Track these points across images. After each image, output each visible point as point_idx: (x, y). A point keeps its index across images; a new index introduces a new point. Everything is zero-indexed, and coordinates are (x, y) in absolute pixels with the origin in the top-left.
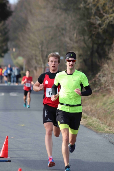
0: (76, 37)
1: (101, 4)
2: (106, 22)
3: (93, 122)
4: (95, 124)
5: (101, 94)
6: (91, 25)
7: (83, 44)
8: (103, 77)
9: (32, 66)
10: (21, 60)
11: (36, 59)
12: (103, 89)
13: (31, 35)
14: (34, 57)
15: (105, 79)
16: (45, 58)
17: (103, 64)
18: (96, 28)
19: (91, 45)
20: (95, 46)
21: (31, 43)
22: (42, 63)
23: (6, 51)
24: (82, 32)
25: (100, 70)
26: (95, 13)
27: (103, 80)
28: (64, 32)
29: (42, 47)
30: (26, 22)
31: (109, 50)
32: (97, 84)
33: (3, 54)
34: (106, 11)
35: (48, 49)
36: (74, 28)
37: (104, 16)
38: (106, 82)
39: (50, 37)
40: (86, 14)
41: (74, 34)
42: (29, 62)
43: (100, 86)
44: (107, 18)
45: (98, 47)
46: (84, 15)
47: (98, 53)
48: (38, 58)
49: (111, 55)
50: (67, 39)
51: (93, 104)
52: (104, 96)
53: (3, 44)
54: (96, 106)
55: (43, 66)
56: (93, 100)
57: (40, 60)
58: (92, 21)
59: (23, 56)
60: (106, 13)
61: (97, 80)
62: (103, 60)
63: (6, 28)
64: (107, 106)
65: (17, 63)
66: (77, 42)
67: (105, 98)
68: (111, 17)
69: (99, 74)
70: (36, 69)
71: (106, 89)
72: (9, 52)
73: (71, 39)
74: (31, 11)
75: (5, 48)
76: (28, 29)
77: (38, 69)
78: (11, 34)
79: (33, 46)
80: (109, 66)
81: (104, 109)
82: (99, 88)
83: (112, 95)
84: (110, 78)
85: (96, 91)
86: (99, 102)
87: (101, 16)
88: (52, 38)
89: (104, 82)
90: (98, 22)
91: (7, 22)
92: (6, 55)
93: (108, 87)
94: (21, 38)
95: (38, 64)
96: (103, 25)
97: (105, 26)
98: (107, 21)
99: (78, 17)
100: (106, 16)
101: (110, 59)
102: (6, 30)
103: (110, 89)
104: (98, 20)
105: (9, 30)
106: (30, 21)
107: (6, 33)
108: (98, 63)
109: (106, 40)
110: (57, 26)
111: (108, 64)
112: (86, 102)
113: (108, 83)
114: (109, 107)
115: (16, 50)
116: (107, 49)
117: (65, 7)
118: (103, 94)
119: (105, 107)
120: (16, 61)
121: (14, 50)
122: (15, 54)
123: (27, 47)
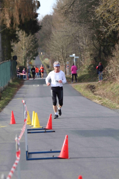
0: (88, 42)
1: (106, 17)
2: (110, 29)
3: (107, 101)
4: (108, 103)
5: (109, 82)
6: (99, 32)
7: (93, 47)
8: (110, 69)
10: (47, 61)
11: (59, 59)
12: (110, 78)
13: (55, 42)
14: (57, 58)
15: (111, 70)
16: (65, 58)
17: (109, 60)
18: (102, 34)
20: (102, 48)
21: (55, 48)
22: (63, 61)
23: (36, 55)
24: (93, 38)
25: (107, 64)
26: (102, 23)
27: (110, 71)
28: (78, 38)
29: (62, 51)
30: (50, 33)
31: (113, 50)
32: (106, 75)
33: (34, 57)
34: (110, 22)
35: (67, 51)
36: (86, 36)
38: (112, 73)
39: (69, 43)
40: (96, 25)
41: (86, 40)
43: (108, 76)
44: (111, 27)
45: (104, 48)
46: (93, 25)
47: (104, 52)
48: (60, 58)
49: (114, 53)
50: (81, 44)
51: (104, 89)
52: (111, 83)
53: (35, 50)
54: (106, 91)
55: (64, 64)
56: (103, 86)
57: (62, 60)
58: (100, 29)
59: (49, 58)
60: (110, 24)
61: (105, 72)
62: (109, 57)
63: (36, 38)
64: (114, 90)
65: (45, 63)
66: (88, 45)
67: (112, 85)
68: (114, 25)
69: (107, 67)
71: (112, 78)
72: (38, 55)
73: (83, 43)
74: (52, 25)
75: (36, 52)
76: (52, 38)
77: (61, 66)
78: (39, 43)
79: (57, 50)
80: (114, 61)
81: (112, 93)
82: (108, 78)
83: (117, 82)
84: (114, 70)
85: (105, 79)
86: (108, 88)
87: (106, 25)
88: (70, 44)
89: (111, 73)
90: (105, 30)
91: (36, 34)
92: (37, 57)
93: (114, 77)
94: (47, 45)
96: (109, 32)
97: (110, 32)
99: (89, 27)
100: (110, 25)
101: (114, 56)
102: (36, 40)
103: (115, 77)
105: (38, 40)
106: (53, 32)
107: (36, 42)
108: (106, 60)
109: (110, 42)
110: (72, 35)
111: (112, 60)
112: (98, 88)
113: (114, 73)
114: (116, 91)
115: (43, 54)
117: (79, 21)
118: (110, 82)
119: (112, 91)
120: (44, 61)
121: (42, 53)
122: (43, 56)
123: (52, 51)
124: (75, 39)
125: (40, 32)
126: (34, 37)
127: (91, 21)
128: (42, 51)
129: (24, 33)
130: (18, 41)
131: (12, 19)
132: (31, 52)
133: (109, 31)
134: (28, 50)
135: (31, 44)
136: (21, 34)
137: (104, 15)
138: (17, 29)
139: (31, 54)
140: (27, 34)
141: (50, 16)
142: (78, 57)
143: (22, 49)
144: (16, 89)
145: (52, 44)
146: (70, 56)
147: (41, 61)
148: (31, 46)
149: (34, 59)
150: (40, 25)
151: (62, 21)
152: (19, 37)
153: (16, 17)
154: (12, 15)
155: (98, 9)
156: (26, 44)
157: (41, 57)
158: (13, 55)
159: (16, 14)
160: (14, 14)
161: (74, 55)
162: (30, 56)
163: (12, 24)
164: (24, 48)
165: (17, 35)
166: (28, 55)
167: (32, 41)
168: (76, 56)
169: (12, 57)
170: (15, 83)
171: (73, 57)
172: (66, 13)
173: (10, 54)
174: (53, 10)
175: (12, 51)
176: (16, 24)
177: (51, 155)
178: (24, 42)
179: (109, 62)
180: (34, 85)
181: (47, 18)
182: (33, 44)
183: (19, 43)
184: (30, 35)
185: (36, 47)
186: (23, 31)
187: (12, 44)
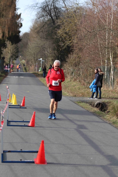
0: (51, 52)
1: (64, 37)
6: (59, 46)
7: (54, 55)
9: (29, 64)
10: (24, 61)
13: (30, 50)
14: (30, 60)
15: (65, 71)
16: (35, 61)
18: (60, 47)
19: (57, 55)
20: (60, 56)
23: (17, 57)
24: (54, 49)
25: (62, 67)
26: (61, 40)
28: (44, 49)
29: (34, 56)
30: (27, 44)
33: (16, 59)
35: (37, 56)
36: (50, 47)
37: (65, 42)
40: (57, 41)
41: (50, 50)
42: (28, 62)
45: (61, 56)
46: (55, 41)
48: (32, 61)
49: (67, 60)
50: (46, 52)
53: (17, 54)
55: (34, 64)
57: (33, 62)
58: (59, 44)
59: (25, 60)
60: (65, 40)
62: (64, 62)
63: (18, 47)
64: (66, 84)
65: (22, 63)
66: (51, 54)
68: (68, 42)
70: (31, 66)
73: (48, 52)
74: (29, 39)
75: (17, 55)
76: (28, 47)
77: (32, 66)
78: (20, 50)
79: (30, 55)
81: (64, 85)
83: (68, 79)
84: (67, 71)
87: (64, 42)
88: (39, 52)
90: (62, 45)
92: (17, 59)
93: (66, 75)
94: (25, 51)
95: (32, 63)
98: (67, 44)
99: (52, 42)
101: (67, 62)
102: (18, 48)
104: (62, 44)
105: (19, 48)
106: (29, 44)
107: (18, 49)
109: (65, 53)
110: (41, 46)
111: (66, 64)
113: (66, 73)
116: (66, 57)
117: (46, 38)
120: (22, 62)
121: (20, 57)
122: (21, 58)
123: (27, 55)
124: (43, 49)
125: (20, 43)
126: (16, 45)
127: (54, 38)
128: (21, 55)
129: (10, 42)
130: (6, 48)
131: (3, 33)
132: (14, 55)
133: (65, 46)
134: (12, 53)
135: (14, 50)
136: (8, 43)
137: (63, 35)
138: (7, 40)
139: (14, 56)
140: (12, 44)
141: (28, 33)
142: (44, 61)
143: (9, 53)
144: (3, 78)
145: (28, 51)
146: (39, 60)
147: (20, 61)
148: (14, 51)
149: (16, 60)
150: (21, 38)
151: (35, 37)
152: (7, 45)
153: (6, 32)
154: (4, 30)
155: (59, 31)
156: (11, 50)
157: (20, 59)
158: (2, 56)
159: (7, 30)
160: (5, 30)
161: (41, 59)
162: (13, 57)
163: (3, 36)
164: (9, 52)
165: (6, 44)
166: (12, 57)
167: (15, 48)
168: (43, 60)
169: (2, 58)
170: (2, 74)
171: (41, 61)
172: (38, 32)
173: (1, 56)
174: (30, 30)
175: (2, 53)
176: (6, 37)
177: (23, 124)
178: (10, 48)
179: (64, 65)
180: (14, 77)
181: (26, 34)
182: (16, 50)
183: (7, 49)
184: (14, 44)
185: (18, 52)
186: (10, 41)
187: (2, 49)
